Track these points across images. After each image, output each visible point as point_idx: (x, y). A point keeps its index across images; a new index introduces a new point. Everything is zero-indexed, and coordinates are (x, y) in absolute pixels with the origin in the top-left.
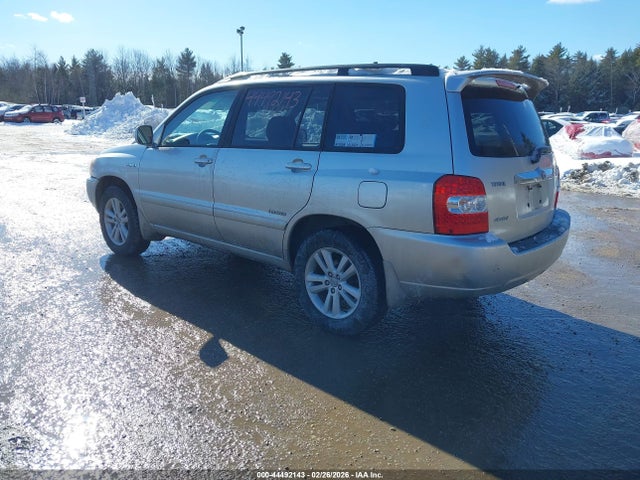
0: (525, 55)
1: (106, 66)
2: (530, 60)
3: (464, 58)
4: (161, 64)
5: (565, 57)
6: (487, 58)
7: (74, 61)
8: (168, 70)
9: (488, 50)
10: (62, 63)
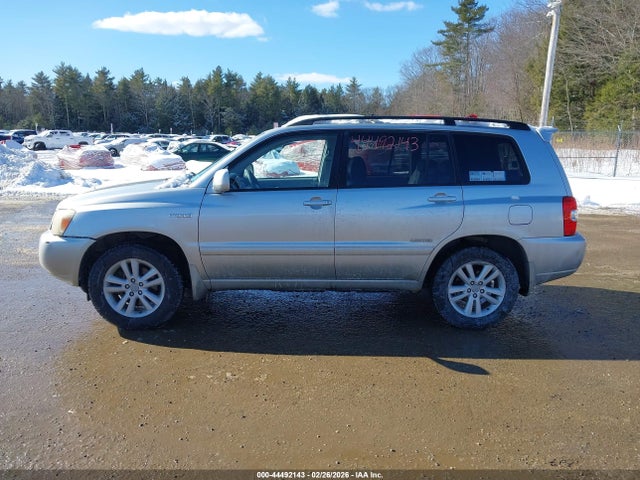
0: (110, 76)
2: (115, 82)
3: (42, 74)
5: (148, 82)
6: (69, 76)
9: (70, 68)
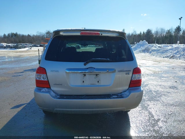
1: (152, 33)
4: (169, 31)
7: (144, 33)
8: (171, 33)
10: (141, 33)
